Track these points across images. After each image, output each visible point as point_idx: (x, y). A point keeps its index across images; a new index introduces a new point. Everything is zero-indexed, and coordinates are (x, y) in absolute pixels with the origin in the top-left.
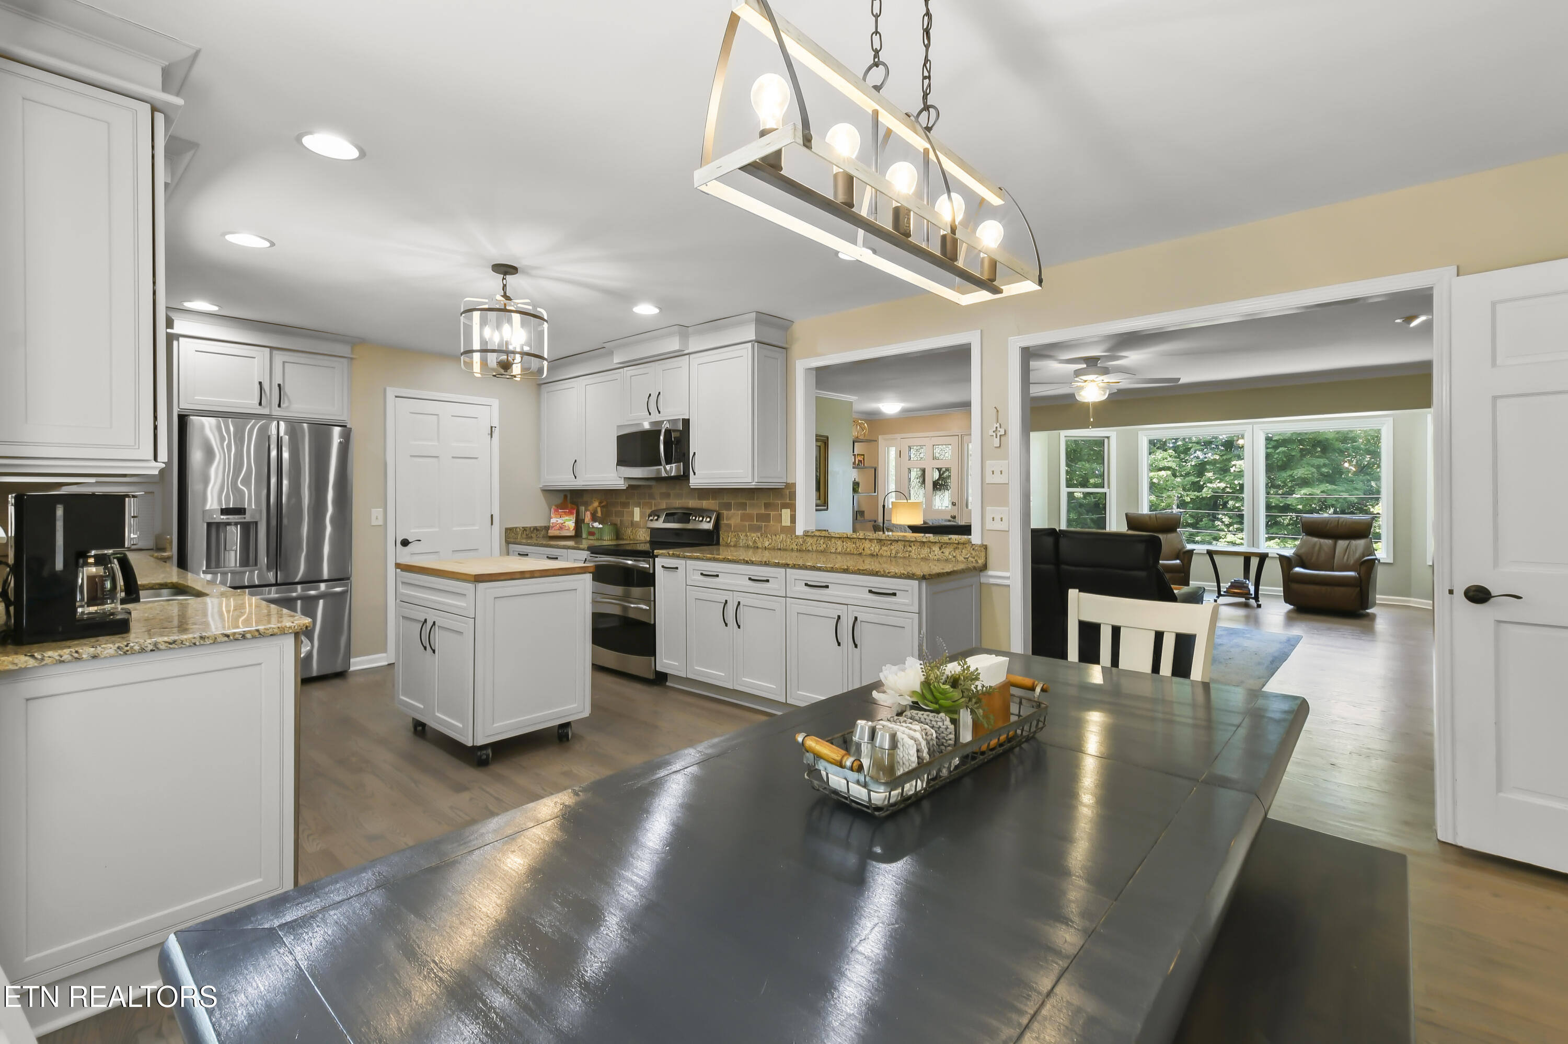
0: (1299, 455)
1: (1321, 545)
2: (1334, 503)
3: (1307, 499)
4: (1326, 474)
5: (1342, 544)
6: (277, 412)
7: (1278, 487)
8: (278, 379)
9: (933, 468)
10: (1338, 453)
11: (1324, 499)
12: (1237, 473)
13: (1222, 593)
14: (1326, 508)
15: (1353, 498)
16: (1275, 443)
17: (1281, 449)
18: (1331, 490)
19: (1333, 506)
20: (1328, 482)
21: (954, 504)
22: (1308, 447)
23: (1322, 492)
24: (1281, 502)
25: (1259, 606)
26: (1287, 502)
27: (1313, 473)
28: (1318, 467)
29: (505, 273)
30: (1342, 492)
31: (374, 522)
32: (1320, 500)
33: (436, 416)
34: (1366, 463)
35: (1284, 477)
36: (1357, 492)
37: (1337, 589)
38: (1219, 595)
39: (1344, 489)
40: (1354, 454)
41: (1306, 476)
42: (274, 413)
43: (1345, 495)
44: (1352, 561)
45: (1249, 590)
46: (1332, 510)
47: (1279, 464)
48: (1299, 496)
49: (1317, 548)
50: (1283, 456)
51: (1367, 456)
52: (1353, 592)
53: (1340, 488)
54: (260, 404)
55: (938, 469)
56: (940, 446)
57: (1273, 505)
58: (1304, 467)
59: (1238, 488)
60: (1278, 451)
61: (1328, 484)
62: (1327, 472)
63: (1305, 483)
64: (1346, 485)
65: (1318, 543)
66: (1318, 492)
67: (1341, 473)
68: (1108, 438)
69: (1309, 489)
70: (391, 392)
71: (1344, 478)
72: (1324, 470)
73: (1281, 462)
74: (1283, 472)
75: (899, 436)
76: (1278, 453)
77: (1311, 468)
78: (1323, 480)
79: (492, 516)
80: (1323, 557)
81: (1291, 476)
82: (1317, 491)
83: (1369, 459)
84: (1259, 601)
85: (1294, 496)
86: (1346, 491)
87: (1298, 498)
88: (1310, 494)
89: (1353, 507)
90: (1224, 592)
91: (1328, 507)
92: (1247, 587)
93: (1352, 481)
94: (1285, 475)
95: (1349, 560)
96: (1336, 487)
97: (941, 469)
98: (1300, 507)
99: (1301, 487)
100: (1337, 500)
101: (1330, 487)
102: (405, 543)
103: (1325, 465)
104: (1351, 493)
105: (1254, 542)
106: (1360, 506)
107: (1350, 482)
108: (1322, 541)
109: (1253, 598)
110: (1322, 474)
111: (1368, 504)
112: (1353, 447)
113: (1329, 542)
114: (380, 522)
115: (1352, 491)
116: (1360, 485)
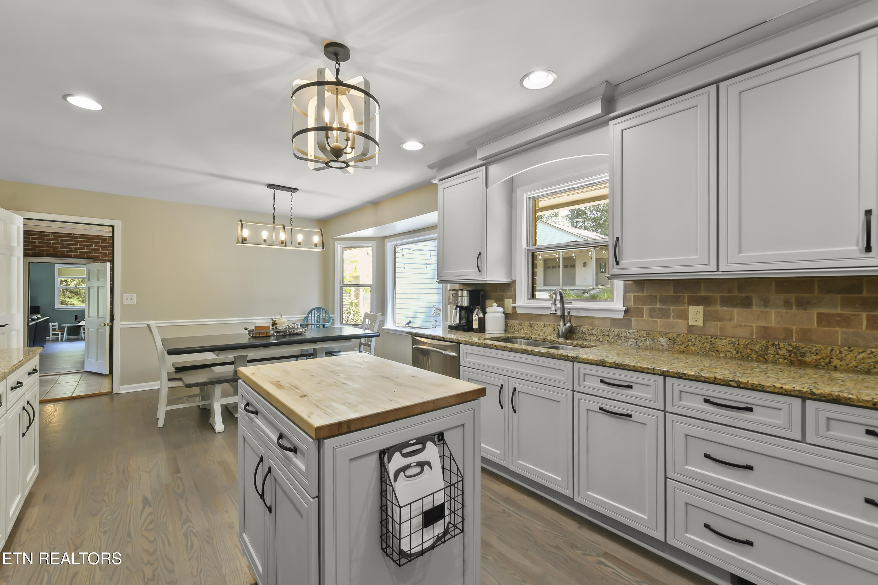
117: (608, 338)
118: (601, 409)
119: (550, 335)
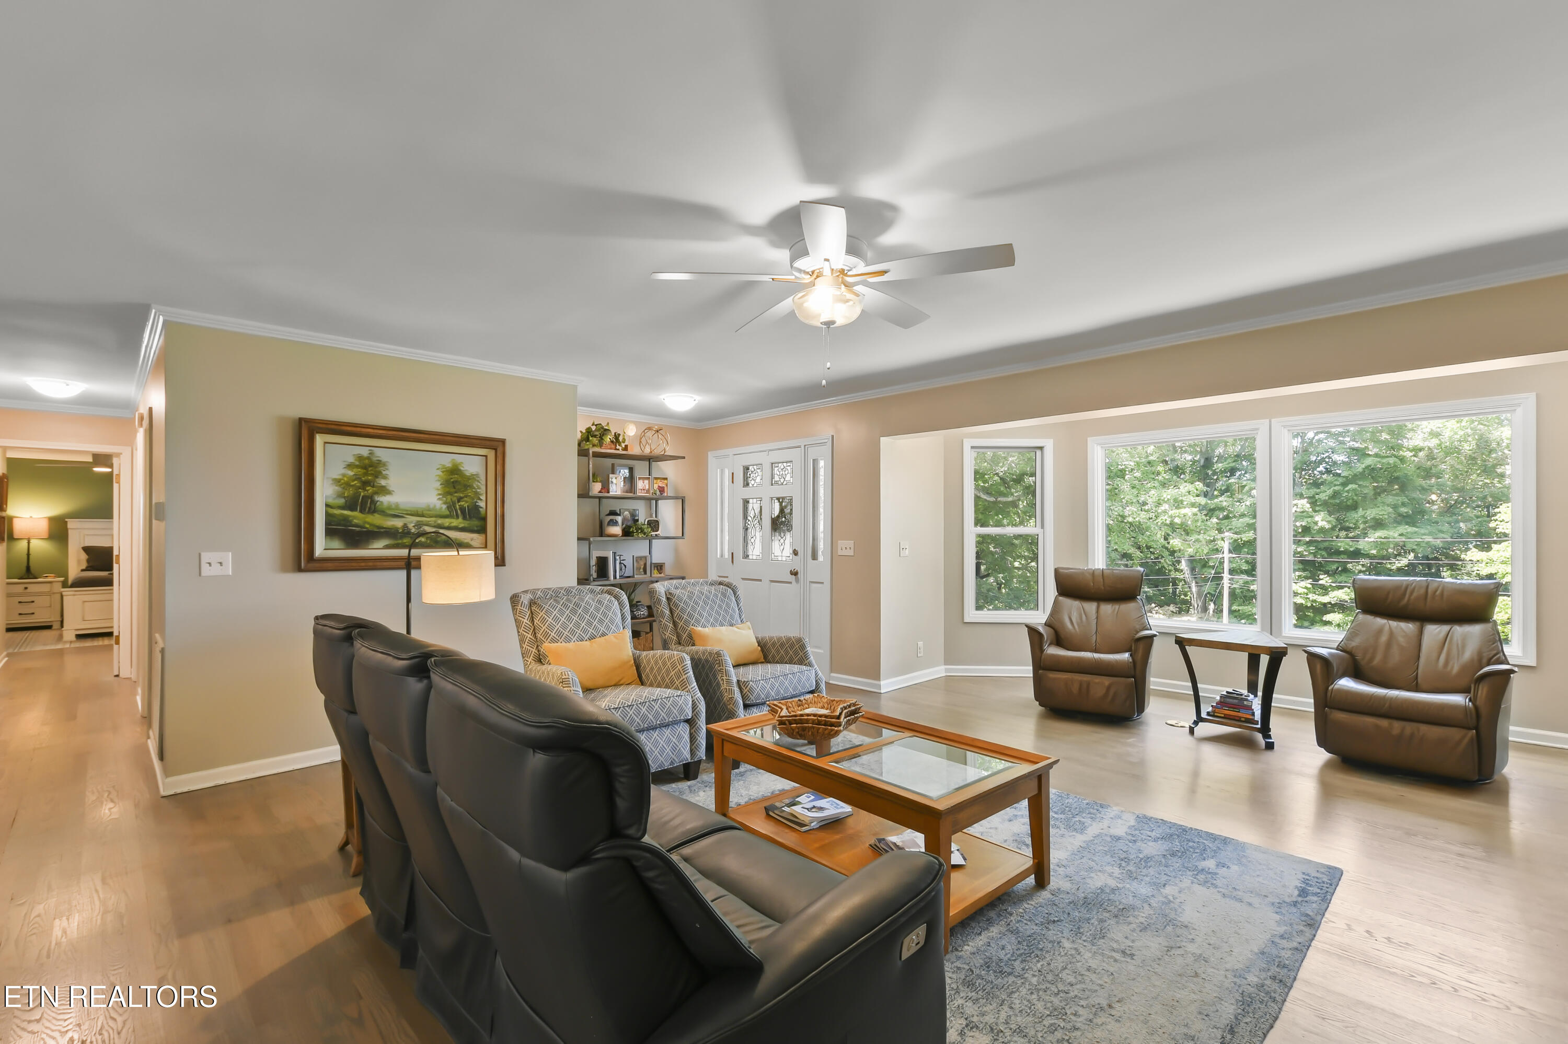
0: (1372, 493)
1: (1391, 634)
2: (1415, 547)
3: (1382, 543)
4: (1405, 515)
5: (1433, 632)
7: (1347, 529)
9: (772, 498)
10: (1420, 491)
11: (1403, 543)
12: (1300, 514)
13: (1204, 715)
14: (1405, 552)
15: (1438, 543)
16: (1344, 479)
17: (1350, 487)
18: (1412, 533)
19: (1413, 551)
20: (1407, 524)
21: (795, 553)
22: (1383, 484)
23: (1401, 535)
24: (1351, 546)
25: (1270, 746)
26: (1358, 547)
27: (1389, 513)
28: (1395, 507)
30: (1424, 534)
32: (1397, 545)
34: (1453, 502)
35: (1354, 518)
36: (1443, 535)
37: (1424, 728)
38: (1199, 719)
39: (1427, 531)
40: (1438, 492)
41: (1381, 517)
43: (1428, 539)
44: (1455, 668)
45: (1253, 714)
46: (1412, 555)
47: (1349, 503)
48: (1372, 540)
49: (1384, 638)
50: (1353, 494)
51: (1455, 494)
52: (1462, 738)
53: (1423, 531)
55: (778, 499)
56: (780, 464)
57: (1342, 549)
58: (1379, 507)
59: (1300, 530)
60: (1346, 489)
61: (1407, 526)
62: (1406, 512)
63: (1378, 524)
64: (1429, 527)
65: (1387, 628)
66: (1396, 535)
67: (1423, 512)
68: (1041, 448)
69: (1385, 532)
71: (1427, 519)
72: (1403, 510)
73: (1351, 501)
74: (1354, 512)
75: (730, 451)
76: (1348, 491)
77: (1386, 508)
78: (1401, 521)
80: (1396, 657)
81: (1363, 516)
82: (1394, 534)
83: (1456, 498)
84: (1270, 737)
85: (1367, 539)
86: (1430, 534)
87: (1371, 542)
88: (1385, 538)
89: (1438, 552)
90: (1208, 714)
91: (1407, 552)
92: (1249, 708)
93: (1437, 523)
94: (1356, 516)
95: (1449, 668)
96: (1417, 529)
97: (783, 498)
98: (1374, 552)
99: (1375, 530)
100: (1418, 544)
101: (1410, 529)
103: (1403, 504)
104: (1436, 536)
105: (1272, 626)
106: (1445, 551)
107: (1433, 523)
108: (1394, 624)
109: (1258, 730)
110: (1400, 515)
111: (1454, 548)
112: (1438, 484)
113: (1408, 627)
115: (1436, 535)
116: (1446, 527)
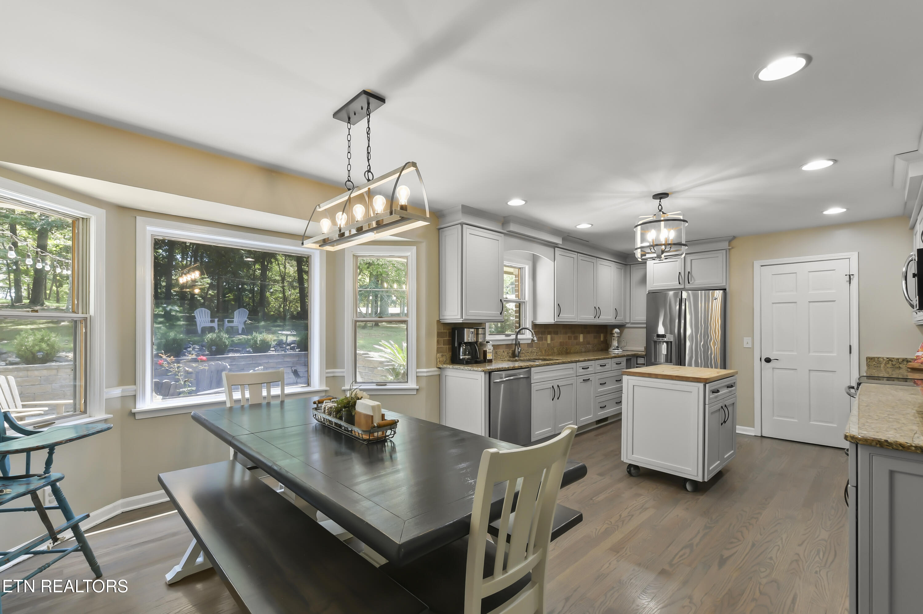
6: (688, 286)
8: (688, 269)
29: (661, 198)
31: (745, 345)
33: (795, 274)
42: (686, 287)
54: (680, 283)
70: (757, 264)
79: (850, 346)
102: (768, 360)
114: (750, 346)
117: (528, 354)
118: (584, 380)
119: (506, 357)
